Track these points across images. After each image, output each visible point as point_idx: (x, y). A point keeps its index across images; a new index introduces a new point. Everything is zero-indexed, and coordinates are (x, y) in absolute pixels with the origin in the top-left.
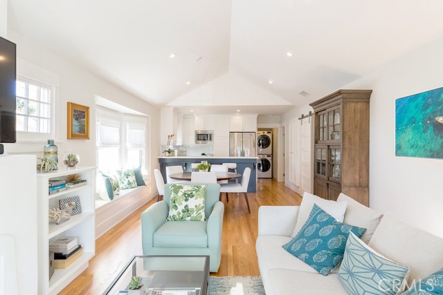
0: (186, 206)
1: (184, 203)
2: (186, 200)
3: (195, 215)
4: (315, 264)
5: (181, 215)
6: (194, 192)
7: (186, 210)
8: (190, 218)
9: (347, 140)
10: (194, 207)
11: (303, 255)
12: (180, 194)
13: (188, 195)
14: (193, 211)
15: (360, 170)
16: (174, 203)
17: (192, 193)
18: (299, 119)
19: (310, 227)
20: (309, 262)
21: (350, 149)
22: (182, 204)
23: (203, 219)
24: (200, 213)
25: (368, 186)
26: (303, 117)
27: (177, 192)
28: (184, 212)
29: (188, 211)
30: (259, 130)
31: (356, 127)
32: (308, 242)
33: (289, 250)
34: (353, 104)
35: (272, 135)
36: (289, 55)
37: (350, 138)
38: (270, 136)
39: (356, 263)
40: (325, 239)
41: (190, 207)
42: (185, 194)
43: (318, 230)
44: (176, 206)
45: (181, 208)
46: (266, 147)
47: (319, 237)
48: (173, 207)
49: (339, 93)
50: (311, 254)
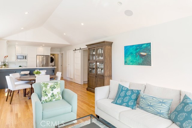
0: (53, 93)
1: (51, 92)
2: (52, 90)
3: (57, 97)
4: (131, 106)
5: (50, 99)
6: (55, 86)
7: (53, 95)
8: (55, 99)
9: (106, 59)
10: (57, 93)
11: (124, 104)
12: (48, 87)
13: (52, 87)
14: (56, 95)
15: (110, 70)
16: (45, 92)
17: (54, 86)
18: (74, 50)
19: (122, 93)
20: (127, 106)
21: (107, 63)
22: (50, 93)
23: (61, 99)
24: (60, 96)
25: (111, 76)
26: (75, 50)
27: (46, 87)
28: (51, 97)
29: (54, 96)
30: (51, 54)
31: (108, 55)
32: (124, 98)
33: (116, 103)
34: (107, 47)
35: (55, 57)
36: (82, 24)
37: (107, 59)
38: (54, 57)
39: (151, 102)
40: (130, 96)
41: (54, 94)
42: (51, 87)
43: (125, 93)
44: (46, 94)
45: (50, 95)
46: (52, 62)
47: (128, 96)
48: (45, 95)
49: (104, 42)
50: (128, 103)
